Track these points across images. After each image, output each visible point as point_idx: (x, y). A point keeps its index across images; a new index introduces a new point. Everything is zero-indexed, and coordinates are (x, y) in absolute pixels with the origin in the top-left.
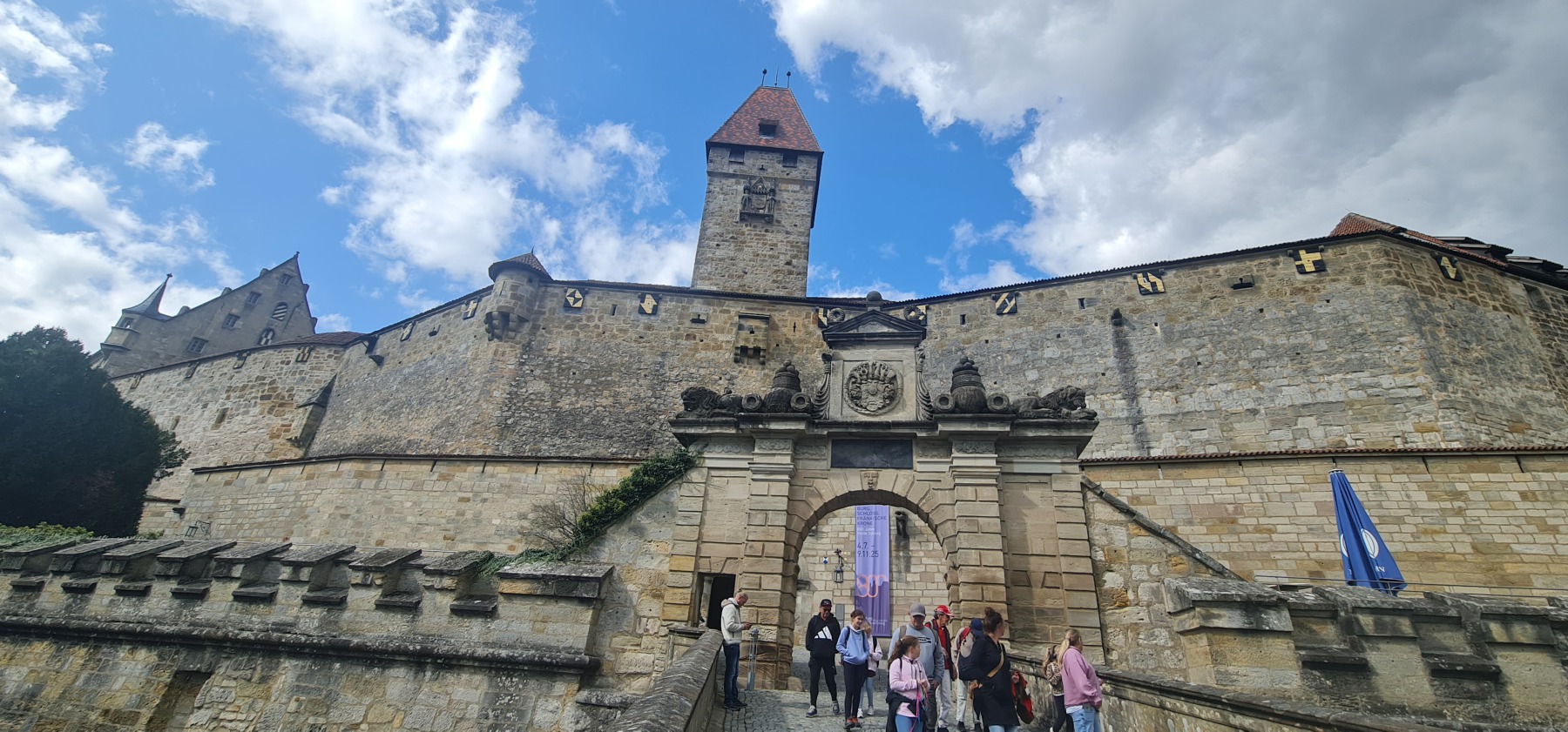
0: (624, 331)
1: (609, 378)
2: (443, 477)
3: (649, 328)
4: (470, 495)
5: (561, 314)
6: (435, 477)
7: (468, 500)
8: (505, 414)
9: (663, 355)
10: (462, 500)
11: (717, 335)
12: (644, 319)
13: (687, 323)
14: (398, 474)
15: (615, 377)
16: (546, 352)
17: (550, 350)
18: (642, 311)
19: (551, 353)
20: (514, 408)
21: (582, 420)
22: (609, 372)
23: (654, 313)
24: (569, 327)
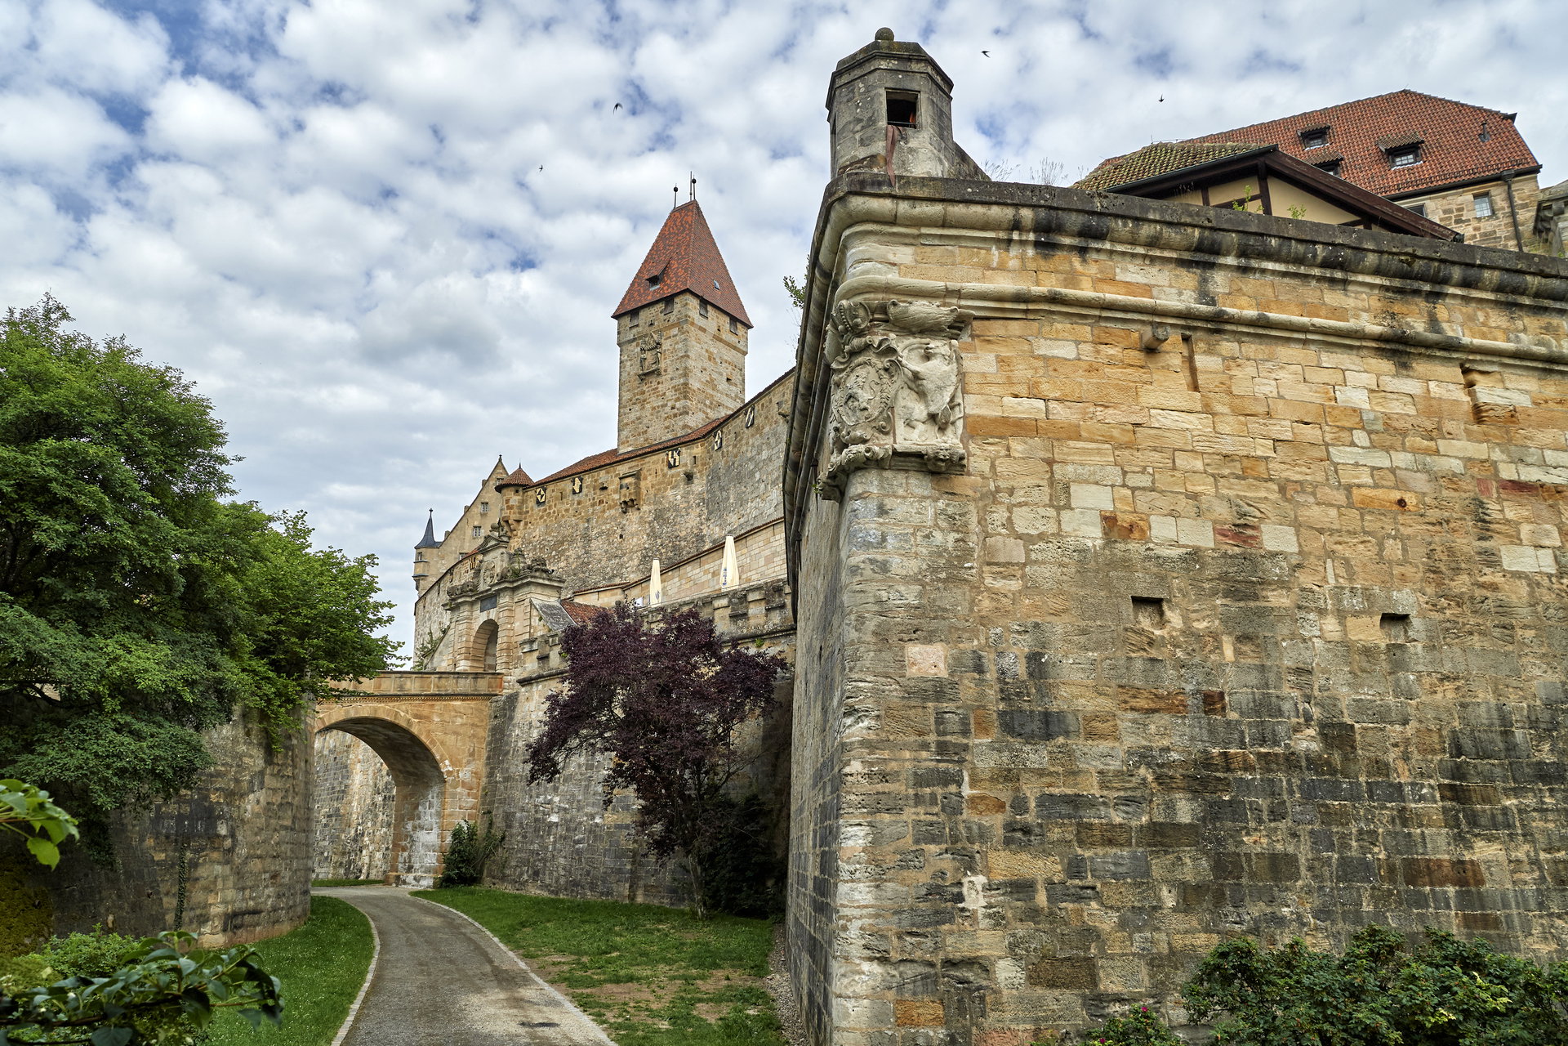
0: (567, 510)
3: (579, 503)
5: (536, 509)
9: (588, 521)
11: (614, 496)
12: (576, 498)
13: (598, 491)
15: (566, 546)
16: (532, 539)
18: (574, 492)
19: (535, 539)
22: (562, 543)
23: (581, 491)
24: (541, 517)
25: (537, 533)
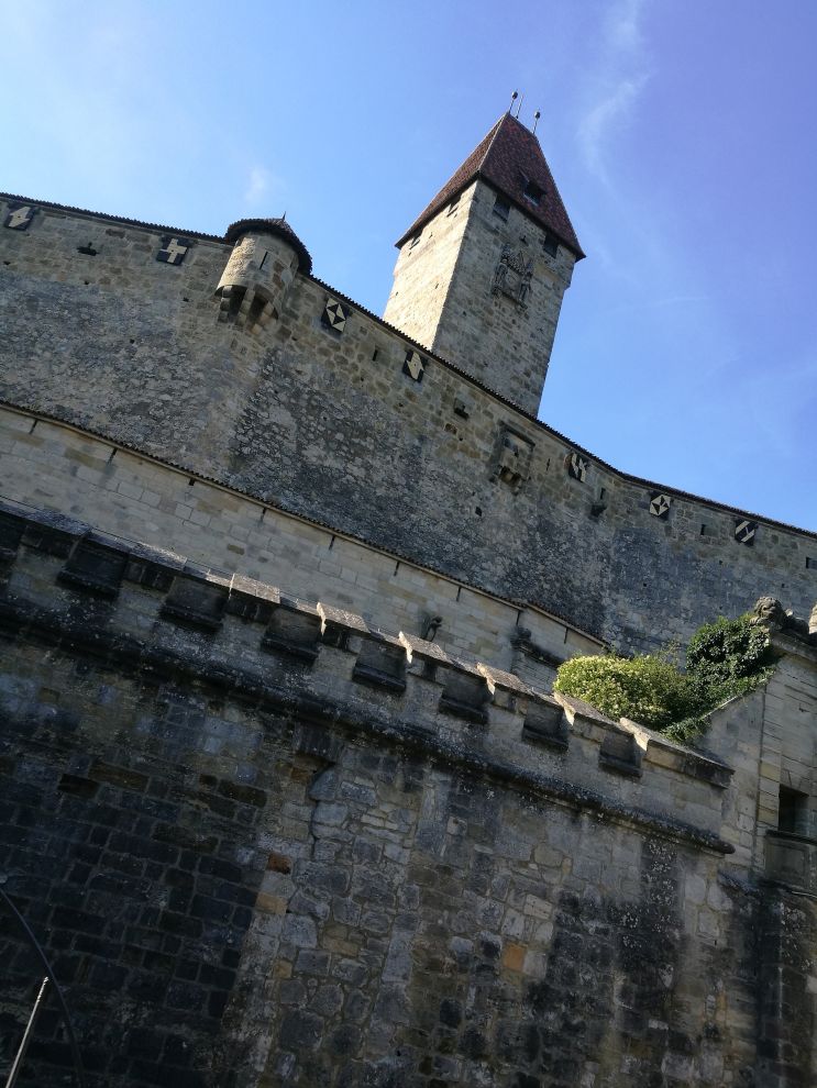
0: (384, 388)
1: (363, 443)
2: (205, 508)
3: (410, 395)
4: (243, 546)
5: (316, 328)
6: (193, 503)
7: (241, 552)
8: (240, 437)
9: (422, 439)
10: (231, 548)
11: (477, 440)
12: (406, 384)
13: (450, 410)
14: (136, 478)
15: (369, 443)
16: (294, 372)
17: (299, 372)
18: (406, 370)
19: (299, 377)
20: (251, 433)
21: (329, 484)
22: (364, 434)
23: (420, 379)
24: (324, 352)
25: (308, 368)
